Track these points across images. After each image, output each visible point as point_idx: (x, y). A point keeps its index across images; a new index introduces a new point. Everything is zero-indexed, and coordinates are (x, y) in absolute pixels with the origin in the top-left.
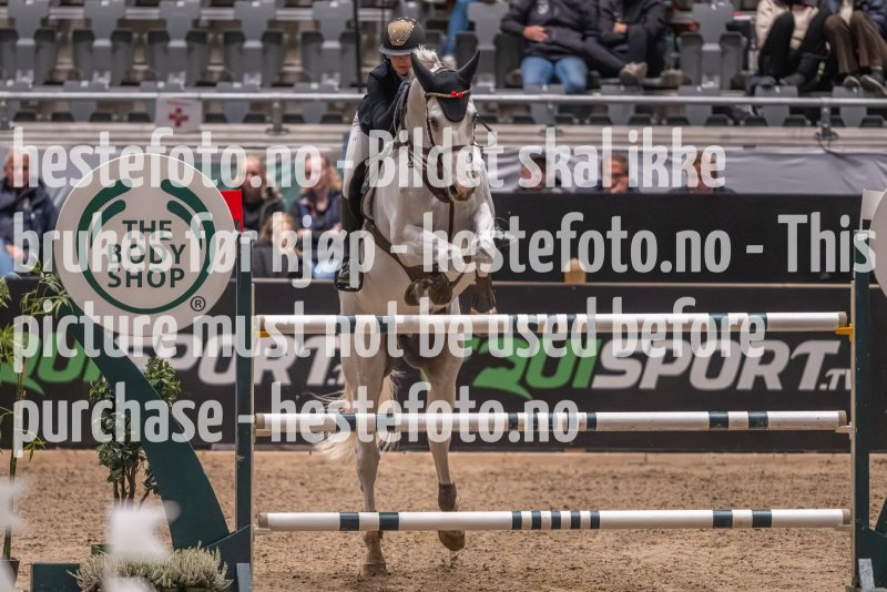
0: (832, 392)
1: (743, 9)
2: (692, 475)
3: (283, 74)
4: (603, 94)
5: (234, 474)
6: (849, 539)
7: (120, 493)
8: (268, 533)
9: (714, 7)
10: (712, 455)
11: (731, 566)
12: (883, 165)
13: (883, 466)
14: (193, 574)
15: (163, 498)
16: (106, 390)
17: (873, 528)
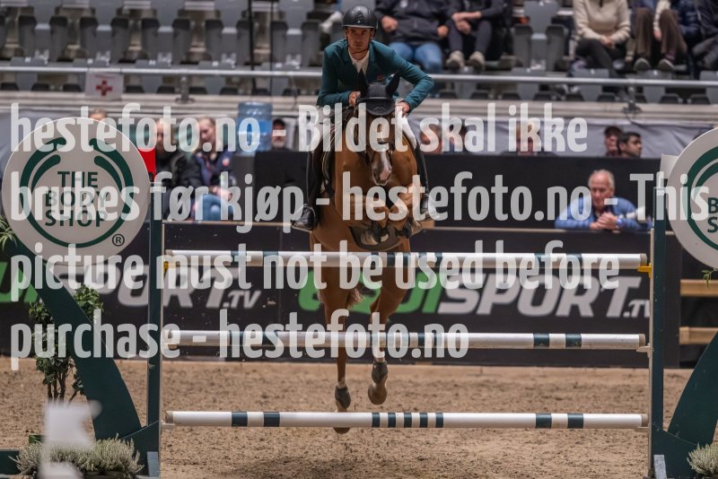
0: (634, 319)
1: (565, 6)
2: (519, 385)
3: (190, 54)
5: (146, 379)
6: (646, 438)
7: (53, 393)
8: (172, 427)
9: (541, 4)
10: (535, 368)
11: (550, 459)
12: (679, 135)
13: (675, 379)
14: (112, 460)
15: (88, 399)
16: (43, 309)
17: (666, 430)
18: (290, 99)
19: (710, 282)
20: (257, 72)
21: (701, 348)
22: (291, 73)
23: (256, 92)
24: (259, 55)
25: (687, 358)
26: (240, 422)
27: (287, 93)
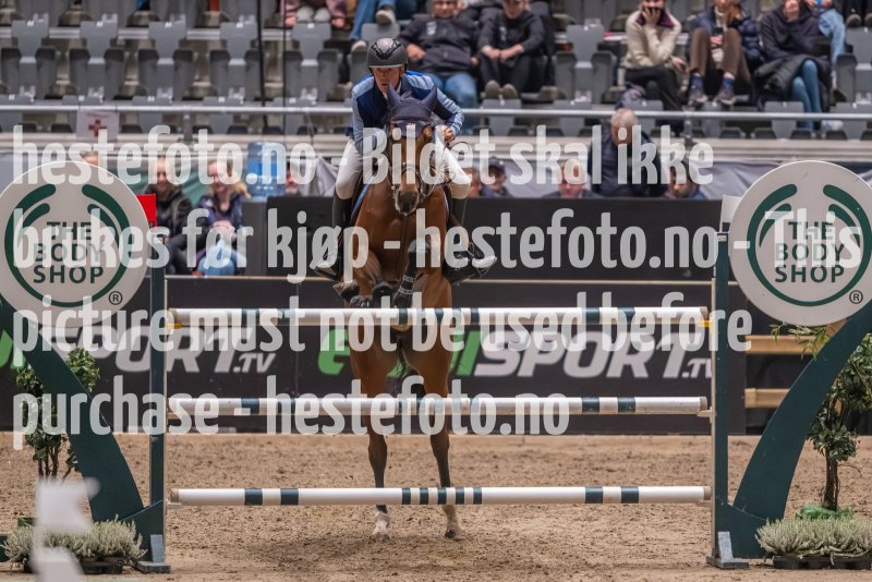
0: (694, 379)
1: (613, 30)
2: (565, 455)
3: (192, 89)
4: (485, 108)
5: (148, 453)
6: (709, 514)
7: (44, 470)
8: (178, 507)
9: (586, 28)
10: (584, 437)
11: (601, 538)
12: (741, 173)
13: (740, 446)
14: (111, 544)
15: (84, 476)
16: (32, 377)
17: (731, 504)
18: (307, 138)
19: (779, 337)
20: (268, 108)
21: (770, 411)
22: (307, 109)
23: (268, 130)
24: (270, 89)
25: (754, 422)
26: (253, 500)
27: (302, 131)
